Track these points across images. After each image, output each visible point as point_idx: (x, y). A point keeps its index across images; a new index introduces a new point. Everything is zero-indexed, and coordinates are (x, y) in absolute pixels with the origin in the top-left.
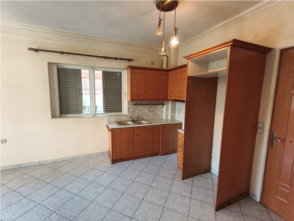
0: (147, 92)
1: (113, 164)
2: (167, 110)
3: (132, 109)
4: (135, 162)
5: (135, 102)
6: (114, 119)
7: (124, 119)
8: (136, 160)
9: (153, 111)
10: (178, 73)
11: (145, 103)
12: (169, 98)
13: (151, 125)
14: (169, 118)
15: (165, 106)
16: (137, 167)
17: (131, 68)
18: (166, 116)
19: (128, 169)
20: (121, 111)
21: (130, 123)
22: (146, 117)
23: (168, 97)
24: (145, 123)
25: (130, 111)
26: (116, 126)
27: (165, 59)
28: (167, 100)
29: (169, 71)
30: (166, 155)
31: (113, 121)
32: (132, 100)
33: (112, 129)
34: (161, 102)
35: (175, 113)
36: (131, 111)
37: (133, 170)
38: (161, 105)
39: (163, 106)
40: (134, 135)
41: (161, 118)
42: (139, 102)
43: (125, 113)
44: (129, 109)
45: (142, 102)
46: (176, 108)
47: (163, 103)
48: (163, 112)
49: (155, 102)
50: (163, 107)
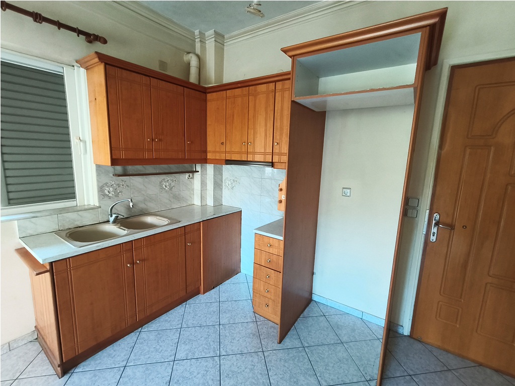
0: (160, 140)
1: (66, 377)
2: (203, 184)
3: (111, 189)
4: (143, 335)
5: (119, 169)
6: (48, 224)
7: (87, 219)
8: (146, 328)
9: (171, 189)
10: (235, 97)
11: (150, 169)
12: (209, 156)
13: (180, 225)
14: (210, 202)
15: (197, 176)
16: (157, 350)
17: (106, 64)
18: (203, 198)
19: (129, 371)
20: (71, 195)
21: (111, 228)
22: (152, 206)
23: (208, 154)
24: (160, 223)
25: (105, 195)
26: (69, 249)
27: (194, 62)
28: (204, 161)
29: (208, 91)
30: (214, 288)
31: (43, 230)
32: (114, 162)
33: (51, 264)
34: (187, 166)
35: (222, 189)
36: (110, 195)
37: (147, 369)
38: (187, 175)
39: (193, 175)
40: (133, 263)
41: (189, 203)
42: (130, 169)
43: (88, 200)
44: (101, 189)
45: (139, 168)
46: (224, 178)
47: (192, 168)
48: (193, 190)
49: (174, 167)
50: (193, 178)
